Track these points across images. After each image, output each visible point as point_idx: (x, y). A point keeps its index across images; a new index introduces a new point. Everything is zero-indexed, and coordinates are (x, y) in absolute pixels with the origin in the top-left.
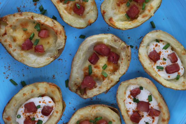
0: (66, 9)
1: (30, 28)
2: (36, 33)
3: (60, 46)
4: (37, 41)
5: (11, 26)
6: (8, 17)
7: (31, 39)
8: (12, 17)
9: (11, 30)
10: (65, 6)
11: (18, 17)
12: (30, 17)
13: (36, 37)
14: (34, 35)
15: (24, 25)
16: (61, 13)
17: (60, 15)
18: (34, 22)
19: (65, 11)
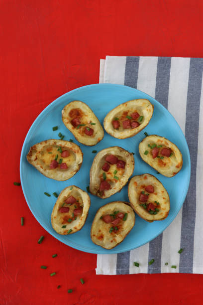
0: (79, 133)
1: (55, 152)
2: (60, 154)
3: (79, 162)
4: (61, 160)
5: (39, 152)
6: (37, 146)
7: (56, 160)
8: (40, 145)
9: (41, 155)
10: (79, 130)
11: (44, 144)
12: (53, 143)
13: (60, 158)
14: (58, 156)
15: (49, 150)
16: (76, 136)
17: (76, 138)
18: (57, 147)
19: (79, 135)
